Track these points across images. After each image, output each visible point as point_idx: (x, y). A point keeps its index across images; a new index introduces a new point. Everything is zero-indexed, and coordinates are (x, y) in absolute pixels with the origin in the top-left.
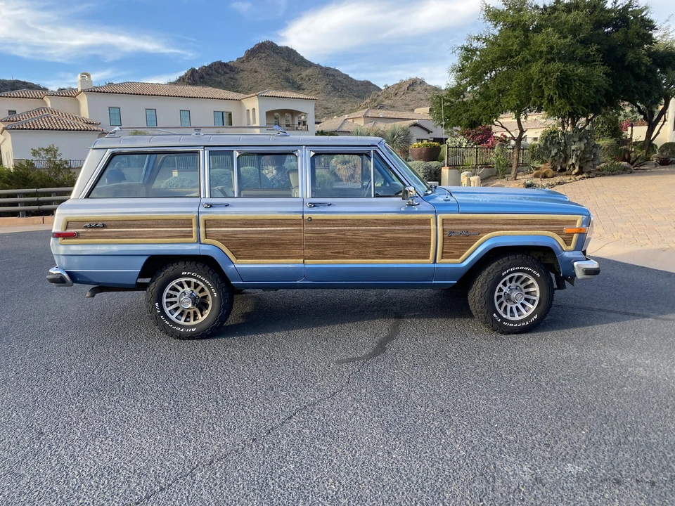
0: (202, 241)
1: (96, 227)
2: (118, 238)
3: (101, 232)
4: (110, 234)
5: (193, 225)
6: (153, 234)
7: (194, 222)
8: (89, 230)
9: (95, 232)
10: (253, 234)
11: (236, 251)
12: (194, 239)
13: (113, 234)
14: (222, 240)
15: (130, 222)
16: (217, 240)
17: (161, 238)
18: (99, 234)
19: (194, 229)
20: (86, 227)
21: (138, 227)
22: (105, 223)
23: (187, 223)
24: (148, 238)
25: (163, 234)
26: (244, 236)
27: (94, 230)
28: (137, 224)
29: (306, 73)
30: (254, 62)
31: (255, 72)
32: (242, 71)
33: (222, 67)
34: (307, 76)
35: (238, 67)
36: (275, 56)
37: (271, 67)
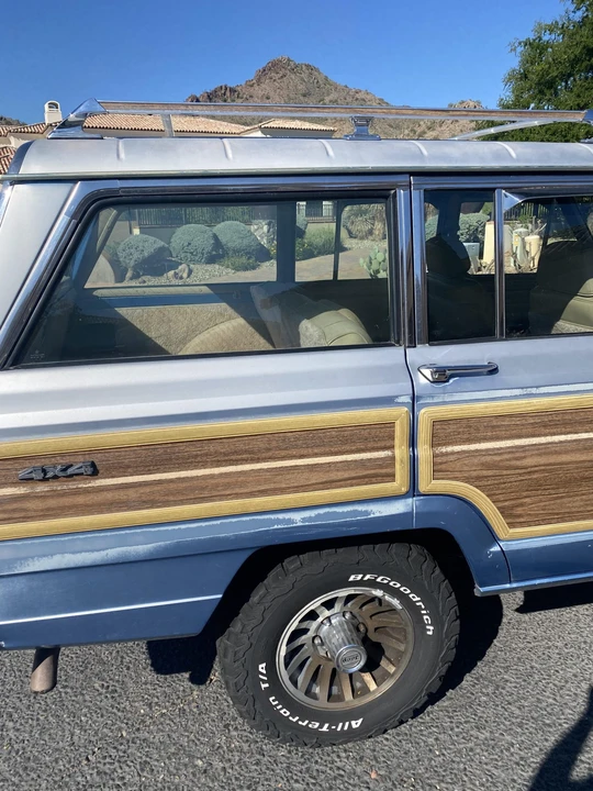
0: (423, 487)
1: (67, 473)
2: (152, 504)
3: (87, 491)
4: (121, 495)
5: (397, 442)
6: (266, 481)
7: (401, 432)
8: (42, 488)
9: (64, 494)
10: (566, 452)
11: (512, 507)
12: (400, 483)
13: (132, 494)
14: (478, 478)
15: (193, 450)
16: (467, 480)
17: (297, 489)
18: (80, 500)
19: (401, 452)
20: (27, 480)
21: (219, 464)
22: (96, 459)
23: (380, 435)
24: (252, 494)
25: (302, 479)
26: (543, 460)
27: (58, 486)
28: (217, 453)
29: (331, 97)
30: (266, 87)
31: (268, 98)
32: (251, 97)
33: (228, 93)
34: (331, 101)
35: (246, 93)
36: (293, 77)
37: (286, 92)
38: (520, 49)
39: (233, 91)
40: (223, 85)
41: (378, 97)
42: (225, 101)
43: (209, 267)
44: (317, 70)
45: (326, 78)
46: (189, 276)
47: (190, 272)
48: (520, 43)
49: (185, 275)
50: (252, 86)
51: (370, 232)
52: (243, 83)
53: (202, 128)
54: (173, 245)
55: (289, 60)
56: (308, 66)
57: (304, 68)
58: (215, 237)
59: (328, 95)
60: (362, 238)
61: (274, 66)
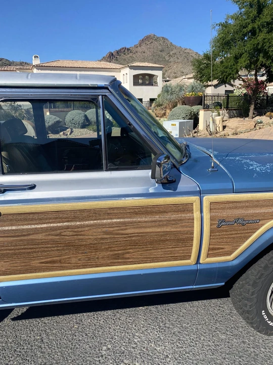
29: (173, 52)
30: (144, 47)
31: (144, 53)
32: (137, 52)
33: (126, 51)
34: (173, 54)
35: (134, 50)
36: (156, 43)
37: (153, 50)
38: (217, 28)
39: (128, 49)
40: (124, 47)
41: (195, 51)
42: (125, 54)
43: (82, 130)
44: (167, 39)
45: (171, 43)
46: (70, 134)
47: (72, 132)
48: (217, 25)
49: (69, 134)
50: (137, 47)
51: (164, 114)
52: (133, 46)
53: (103, 66)
54: (66, 120)
55: (154, 35)
56: (163, 38)
57: (161, 39)
58: (86, 116)
59: (172, 50)
60: (161, 117)
61: (148, 38)
